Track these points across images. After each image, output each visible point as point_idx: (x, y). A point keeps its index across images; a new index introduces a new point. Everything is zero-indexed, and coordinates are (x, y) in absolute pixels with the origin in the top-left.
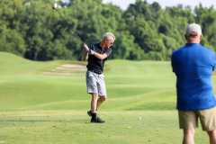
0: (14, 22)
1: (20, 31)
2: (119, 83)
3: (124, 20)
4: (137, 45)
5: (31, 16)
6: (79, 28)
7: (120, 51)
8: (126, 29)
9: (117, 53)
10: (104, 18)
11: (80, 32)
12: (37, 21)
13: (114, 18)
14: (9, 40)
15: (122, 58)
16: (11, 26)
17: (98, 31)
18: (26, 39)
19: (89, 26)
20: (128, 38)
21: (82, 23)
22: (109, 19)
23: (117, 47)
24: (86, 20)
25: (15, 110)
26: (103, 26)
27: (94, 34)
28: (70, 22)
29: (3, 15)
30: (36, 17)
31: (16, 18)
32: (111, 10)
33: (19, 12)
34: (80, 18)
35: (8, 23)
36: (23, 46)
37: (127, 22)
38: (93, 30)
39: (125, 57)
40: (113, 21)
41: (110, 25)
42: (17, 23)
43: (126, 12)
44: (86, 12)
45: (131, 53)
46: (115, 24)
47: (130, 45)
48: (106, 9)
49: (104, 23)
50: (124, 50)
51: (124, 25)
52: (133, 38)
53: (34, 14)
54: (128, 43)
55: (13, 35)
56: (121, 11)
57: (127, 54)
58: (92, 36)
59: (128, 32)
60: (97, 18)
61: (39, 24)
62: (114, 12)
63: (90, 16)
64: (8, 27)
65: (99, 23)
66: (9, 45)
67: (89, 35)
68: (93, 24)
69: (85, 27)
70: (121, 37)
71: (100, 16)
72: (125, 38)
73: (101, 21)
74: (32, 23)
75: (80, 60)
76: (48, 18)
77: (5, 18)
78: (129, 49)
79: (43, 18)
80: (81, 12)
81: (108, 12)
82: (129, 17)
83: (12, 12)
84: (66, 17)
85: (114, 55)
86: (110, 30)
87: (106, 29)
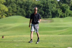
0: (22, 6)
1: (24, 9)
2: (57, 26)
3: (58, 4)
4: (63, 13)
5: (27, 4)
7: (57, 15)
8: (59, 7)
9: (56, 16)
10: (52, 4)
11: (44, 9)
12: (29, 5)
13: (55, 4)
15: (58, 17)
16: (21, 7)
17: (50, 8)
18: (26, 11)
19: (47, 7)
20: (60, 10)
21: (44, 6)
22: (53, 4)
23: (56, 13)
24: (46, 5)
25: (22, 35)
26: (51, 6)
28: (40, 5)
29: (19, 3)
30: (29, 4)
31: (23, 4)
33: (24, 2)
34: (44, 4)
35: (20, 6)
36: (25, 14)
37: (59, 5)
38: (48, 8)
39: (59, 17)
40: (55, 5)
41: (54, 6)
43: (59, 2)
44: (46, 2)
45: (61, 15)
46: (55, 6)
47: (61, 13)
49: (52, 5)
50: (58, 14)
51: (59, 6)
52: (61, 10)
53: (29, 3)
54: (60, 12)
55: (22, 10)
56: (57, 1)
57: (60, 16)
59: (60, 8)
60: (49, 4)
61: (30, 6)
62: (55, 2)
63: (47, 3)
66: (20, 13)
67: (47, 10)
68: (48, 6)
69: (45, 7)
70: (57, 10)
72: (59, 10)
73: (51, 5)
74: (28, 6)
75: (44, 18)
76: (33, 4)
77: (19, 4)
78: (60, 14)
79: (32, 4)
80: (44, 2)
81: (53, 2)
82: (60, 3)
83: (21, 2)
84: (39, 4)
85: (55, 16)
86: (54, 8)
87: (52, 7)
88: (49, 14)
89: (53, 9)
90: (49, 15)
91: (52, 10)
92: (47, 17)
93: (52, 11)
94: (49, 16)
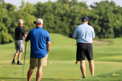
0: (64, 18)
1: (67, 23)
5: (73, 14)
6: (99, 20)
10: (114, 15)
11: (100, 23)
12: (76, 17)
13: (120, 14)
14: (60, 27)
16: (62, 20)
17: (111, 22)
18: (70, 26)
19: (105, 19)
21: (101, 18)
22: (117, 15)
24: (104, 16)
26: (113, 19)
27: (108, 24)
28: (94, 17)
29: (58, 13)
30: (76, 15)
31: (65, 15)
32: (118, 10)
33: (67, 12)
34: (100, 15)
35: (60, 18)
36: (68, 31)
38: (108, 21)
40: (119, 16)
41: (118, 18)
42: (65, 18)
44: (104, 11)
46: (121, 18)
48: (116, 9)
49: (114, 17)
53: (75, 13)
55: (63, 25)
58: (107, 25)
60: (110, 14)
61: (77, 18)
62: (120, 11)
63: (106, 13)
64: (60, 20)
65: (111, 17)
66: (60, 30)
67: (105, 24)
68: (107, 18)
69: (103, 20)
71: (112, 13)
73: (112, 16)
74: (74, 18)
75: (100, 38)
76: (82, 15)
77: (59, 15)
79: (80, 15)
80: (101, 11)
81: (117, 11)
83: (62, 12)
84: (92, 14)
85: (120, 35)
86: (117, 21)
87: (115, 21)
88: (109, 31)
89: (117, 23)
90: (110, 33)
91: (115, 24)
92: (106, 36)
93: (114, 26)
94: (108, 35)
